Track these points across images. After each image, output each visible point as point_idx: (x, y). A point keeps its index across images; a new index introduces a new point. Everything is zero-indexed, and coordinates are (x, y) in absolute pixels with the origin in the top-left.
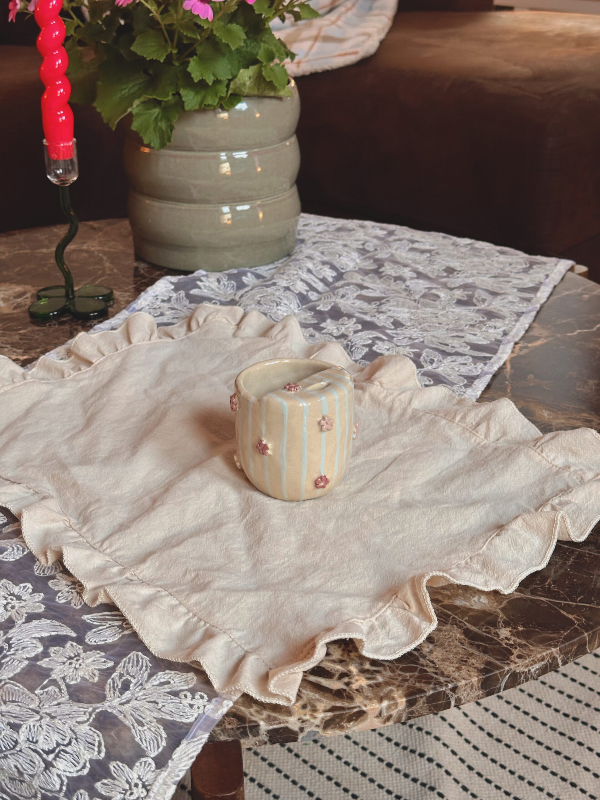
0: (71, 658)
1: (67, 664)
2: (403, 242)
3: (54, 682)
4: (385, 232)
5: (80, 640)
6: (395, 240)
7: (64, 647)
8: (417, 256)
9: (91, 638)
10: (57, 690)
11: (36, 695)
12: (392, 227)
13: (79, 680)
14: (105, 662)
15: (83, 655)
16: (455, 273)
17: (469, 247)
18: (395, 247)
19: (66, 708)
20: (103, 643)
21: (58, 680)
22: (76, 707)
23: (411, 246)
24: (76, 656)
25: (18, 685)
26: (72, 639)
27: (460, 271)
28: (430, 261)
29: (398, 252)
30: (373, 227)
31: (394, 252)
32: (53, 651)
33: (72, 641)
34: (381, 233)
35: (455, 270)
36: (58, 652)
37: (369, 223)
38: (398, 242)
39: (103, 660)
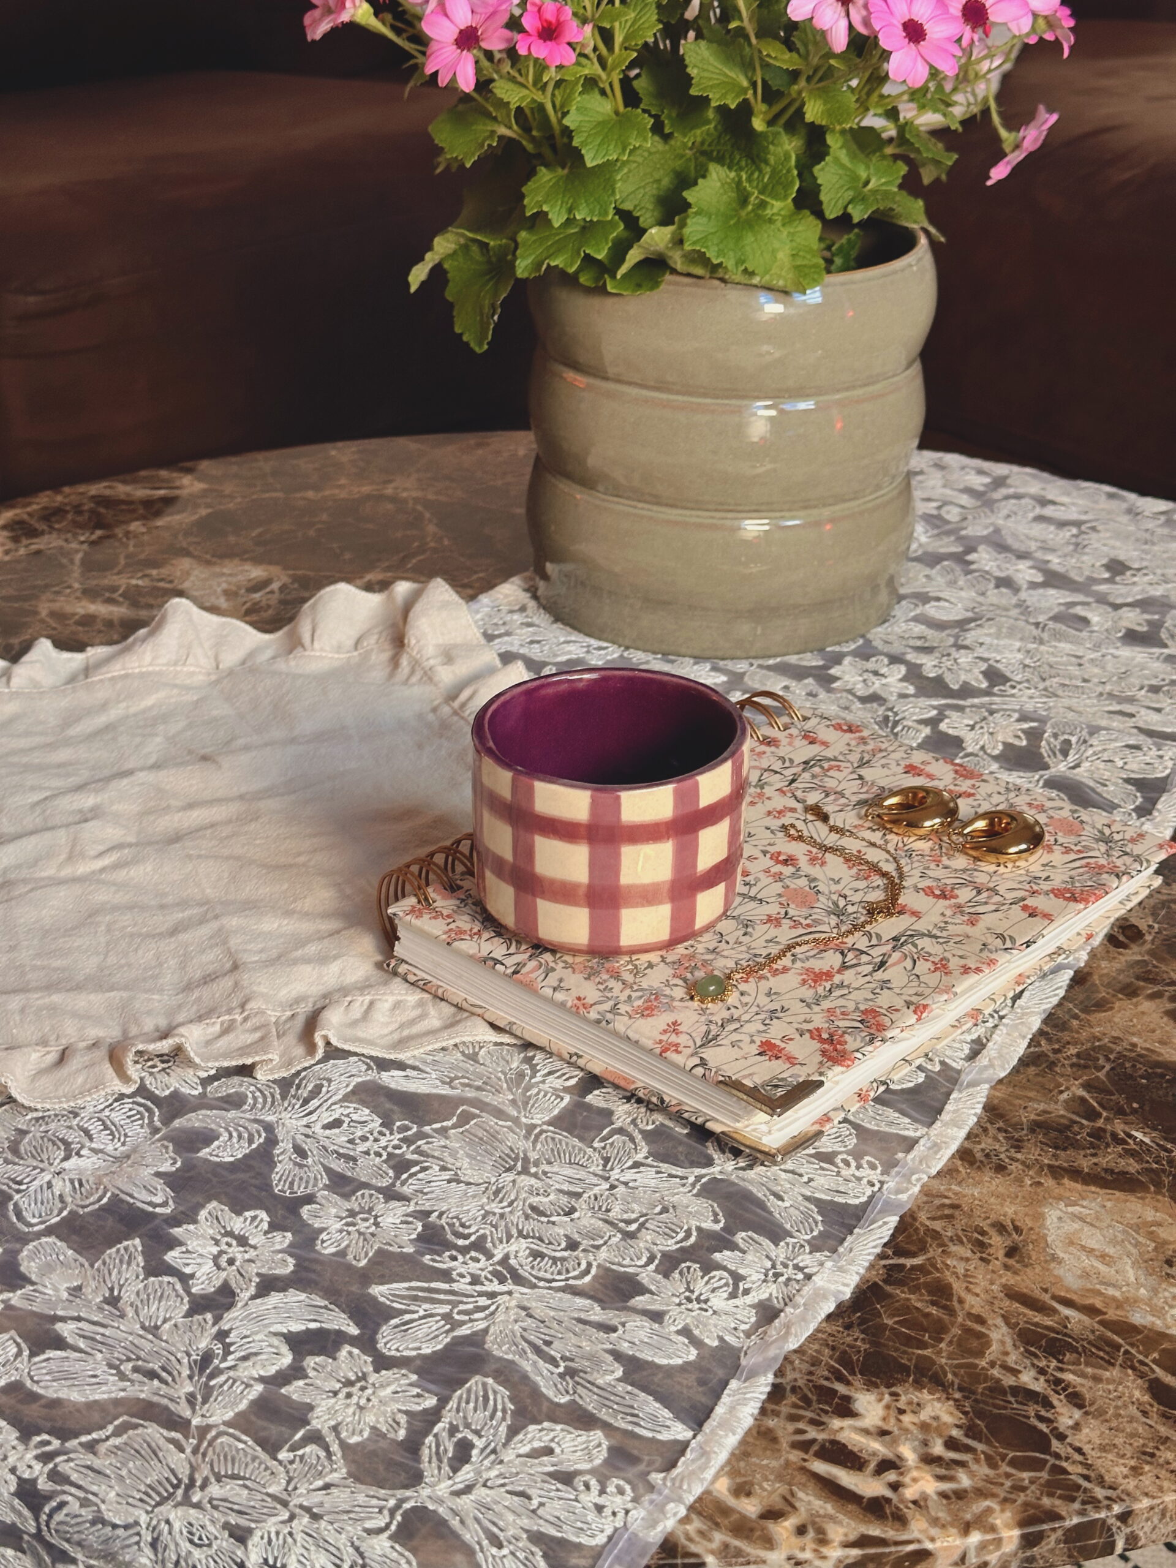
0: (349, 1383)
1: (341, 1395)
2: (1023, 501)
3: (315, 1438)
4: (987, 480)
5: (367, 1343)
6: (1007, 497)
7: (335, 1359)
8: (1049, 533)
9: (389, 1341)
10: (322, 1454)
11: (280, 1463)
12: (1001, 469)
13: (366, 1434)
14: (418, 1396)
15: (373, 1378)
16: (1129, 573)
17: (1163, 518)
18: (1005, 512)
19: (340, 1498)
20: (414, 1353)
21: (325, 1431)
22: (363, 1495)
23: (1038, 511)
24: (359, 1379)
25: (244, 1438)
26: (353, 1341)
27: (1139, 570)
28: (1077, 545)
29: (1010, 523)
30: (963, 468)
31: (1001, 522)
32: (312, 1364)
33: (352, 1345)
34: (978, 482)
35: (1130, 568)
36: (323, 1367)
37: (953, 459)
38: (1013, 501)
39: (416, 1391)
